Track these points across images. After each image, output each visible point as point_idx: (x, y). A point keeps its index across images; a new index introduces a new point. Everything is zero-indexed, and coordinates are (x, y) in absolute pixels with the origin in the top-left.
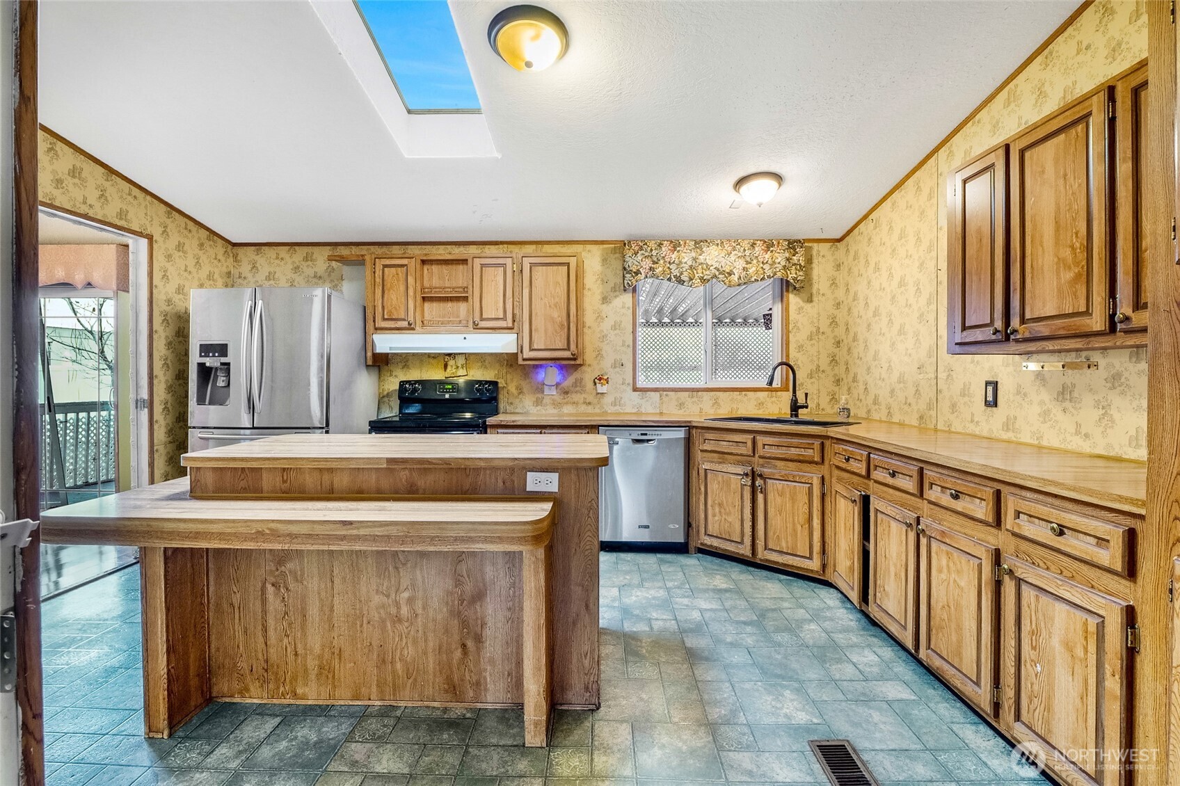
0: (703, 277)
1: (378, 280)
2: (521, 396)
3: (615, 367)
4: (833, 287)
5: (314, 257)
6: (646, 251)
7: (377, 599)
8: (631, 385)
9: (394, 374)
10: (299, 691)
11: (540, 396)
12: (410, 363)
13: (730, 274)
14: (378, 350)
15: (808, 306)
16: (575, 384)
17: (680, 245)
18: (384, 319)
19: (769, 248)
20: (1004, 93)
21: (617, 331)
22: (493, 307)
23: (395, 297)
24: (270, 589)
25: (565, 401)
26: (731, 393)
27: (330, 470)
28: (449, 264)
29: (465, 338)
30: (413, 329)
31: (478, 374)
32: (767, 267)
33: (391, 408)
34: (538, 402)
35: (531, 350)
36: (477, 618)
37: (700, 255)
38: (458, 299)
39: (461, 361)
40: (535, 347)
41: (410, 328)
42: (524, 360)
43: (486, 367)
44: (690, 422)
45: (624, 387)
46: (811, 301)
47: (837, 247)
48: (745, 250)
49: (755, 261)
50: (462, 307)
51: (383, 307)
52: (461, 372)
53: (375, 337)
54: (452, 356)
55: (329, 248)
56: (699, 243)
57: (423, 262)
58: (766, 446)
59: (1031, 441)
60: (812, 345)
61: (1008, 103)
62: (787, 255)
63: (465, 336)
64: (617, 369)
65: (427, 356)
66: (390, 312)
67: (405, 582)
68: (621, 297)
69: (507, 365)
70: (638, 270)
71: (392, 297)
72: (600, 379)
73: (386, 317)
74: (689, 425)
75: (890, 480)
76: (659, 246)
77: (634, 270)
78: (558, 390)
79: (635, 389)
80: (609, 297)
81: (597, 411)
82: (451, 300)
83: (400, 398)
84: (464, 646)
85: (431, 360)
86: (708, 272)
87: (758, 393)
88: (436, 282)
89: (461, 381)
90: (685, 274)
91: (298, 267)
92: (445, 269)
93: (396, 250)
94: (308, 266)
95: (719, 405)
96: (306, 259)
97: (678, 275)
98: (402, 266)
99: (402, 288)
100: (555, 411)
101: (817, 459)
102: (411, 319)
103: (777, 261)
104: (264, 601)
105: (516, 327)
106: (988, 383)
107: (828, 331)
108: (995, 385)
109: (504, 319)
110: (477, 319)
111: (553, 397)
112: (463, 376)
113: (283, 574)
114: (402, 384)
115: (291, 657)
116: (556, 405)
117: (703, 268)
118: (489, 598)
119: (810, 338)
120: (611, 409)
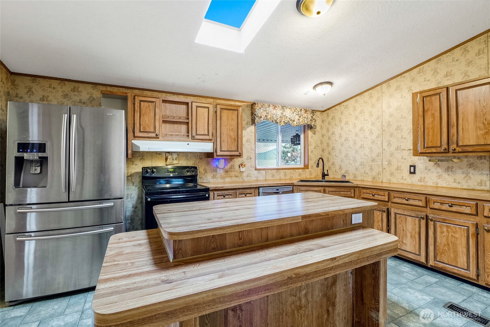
0: (285, 121)
1: (137, 108)
2: (206, 174)
3: (248, 159)
4: (321, 129)
5: (80, 90)
6: (264, 108)
8: (254, 167)
9: (135, 163)
11: (215, 173)
12: (145, 157)
13: (294, 121)
15: (314, 136)
16: (231, 168)
17: (276, 107)
18: (140, 131)
19: (306, 112)
20: (418, 69)
21: (249, 143)
22: (202, 129)
25: (226, 176)
26: (290, 170)
28: (175, 104)
29: (188, 144)
30: (158, 138)
32: (305, 119)
34: (214, 177)
35: (221, 151)
36: (333, 294)
37: (284, 112)
39: (175, 156)
40: (223, 149)
41: (157, 137)
42: (217, 156)
43: (188, 159)
44: (293, 183)
45: (251, 168)
46: (315, 134)
47: (322, 114)
48: (298, 112)
49: (302, 117)
51: (140, 124)
52: (175, 162)
53: (133, 141)
54: (170, 153)
55: (91, 85)
56: (283, 107)
57: (164, 102)
58: (330, 192)
59: (433, 185)
60: (316, 151)
61: (419, 72)
62: (312, 115)
63: (188, 143)
64: (249, 160)
65: (155, 153)
66: (144, 128)
68: (250, 127)
69: (199, 158)
70: (261, 116)
71: (146, 119)
72: (242, 165)
73: (142, 130)
74: (293, 184)
75: (406, 202)
76: (269, 106)
77: (260, 116)
78: (223, 171)
79: (256, 169)
80: (245, 127)
81: (240, 180)
82: (177, 124)
83: (141, 177)
84: (328, 311)
85: (158, 155)
86: (286, 120)
87: (299, 170)
88: (168, 113)
90: (279, 119)
91: (67, 95)
94: (75, 95)
95: (286, 175)
96: (73, 90)
97: (276, 120)
98: (152, 102)
99: (152, 115)
100: (222, 181)
101: (352, 195)
102: (158, 133)
103: (309, 117)
105: (213, 139)
106: (411, 166)
107: (320, 145)
108: (414, 167)
109: (208, 135)
110: (194, 134)
111: (221, 174)
112: (174, 164)
114: (144, 169)
116: (223, 178)
117: (285, 118)
118: (338, 282)
119: (315, 148)
120: (246, 179)
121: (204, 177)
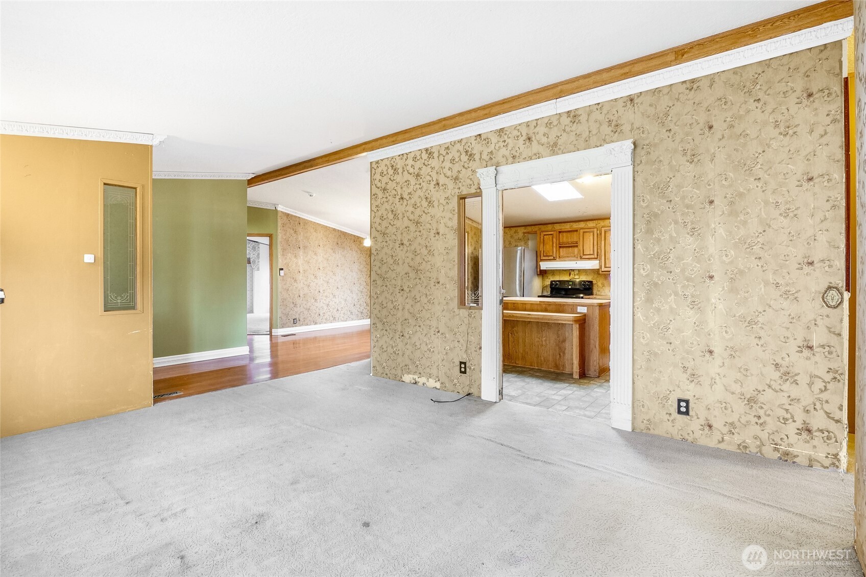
1: (542, 241)
5: (518, 232)
7: (537, 339)
10: (517, 362)
12: (555, 273)
14: (541, 269)
18: (544, 256)
22: (588, 249)
23: (548, 247)
24: (510, 334)
27: (525, 304)
28: (570, 232)
31: (584, 278)
33: (547, 292)
35: (605, 267)
36: (563, 347)
38: (574, 246)
39: (576, 272)
40: (607, 266)
41: (554, 259)
42: (602, 272)
43: (587, 275)
50: (576, 250)
51: (544, 251)
52: (577, 277)
53: (540, 263)
55: (524, 227)
57: (560, 232)
63: (577, 262)
65: (562, 271)
66: (546, 253)
67: (544, 335)
69: (597, 274)
82: (571, 247)
83: (551, 287)
84: (560, 354)
85: (564, 272)
88: (565, 240)
89: (578, 280)
91: (512, 236)
92: (569, 234)
93: (550, 227)
94: (516, 235)
96: (515, 233)
98: (551, 234)
99: (551, 243)
102: (555, 256)
104: (509, 338)
105: (598, 258)
109: (593, 254)
110: (582, 255)
112: (578, 279)
113: (513, 331)
114: (552, 282)
115: (515, 353)
118: (566, 341)
121: (601, 290)
